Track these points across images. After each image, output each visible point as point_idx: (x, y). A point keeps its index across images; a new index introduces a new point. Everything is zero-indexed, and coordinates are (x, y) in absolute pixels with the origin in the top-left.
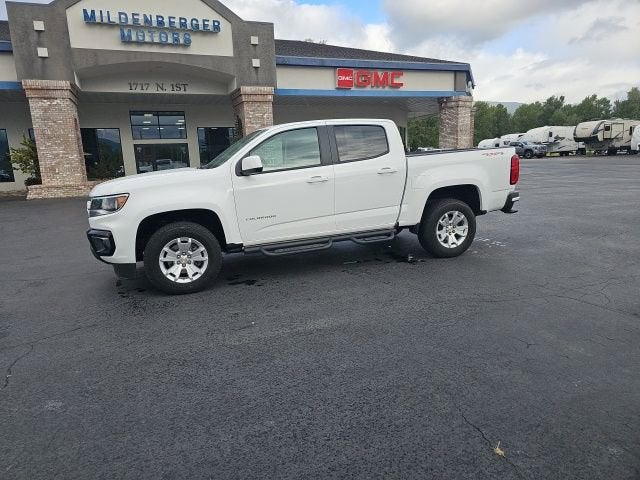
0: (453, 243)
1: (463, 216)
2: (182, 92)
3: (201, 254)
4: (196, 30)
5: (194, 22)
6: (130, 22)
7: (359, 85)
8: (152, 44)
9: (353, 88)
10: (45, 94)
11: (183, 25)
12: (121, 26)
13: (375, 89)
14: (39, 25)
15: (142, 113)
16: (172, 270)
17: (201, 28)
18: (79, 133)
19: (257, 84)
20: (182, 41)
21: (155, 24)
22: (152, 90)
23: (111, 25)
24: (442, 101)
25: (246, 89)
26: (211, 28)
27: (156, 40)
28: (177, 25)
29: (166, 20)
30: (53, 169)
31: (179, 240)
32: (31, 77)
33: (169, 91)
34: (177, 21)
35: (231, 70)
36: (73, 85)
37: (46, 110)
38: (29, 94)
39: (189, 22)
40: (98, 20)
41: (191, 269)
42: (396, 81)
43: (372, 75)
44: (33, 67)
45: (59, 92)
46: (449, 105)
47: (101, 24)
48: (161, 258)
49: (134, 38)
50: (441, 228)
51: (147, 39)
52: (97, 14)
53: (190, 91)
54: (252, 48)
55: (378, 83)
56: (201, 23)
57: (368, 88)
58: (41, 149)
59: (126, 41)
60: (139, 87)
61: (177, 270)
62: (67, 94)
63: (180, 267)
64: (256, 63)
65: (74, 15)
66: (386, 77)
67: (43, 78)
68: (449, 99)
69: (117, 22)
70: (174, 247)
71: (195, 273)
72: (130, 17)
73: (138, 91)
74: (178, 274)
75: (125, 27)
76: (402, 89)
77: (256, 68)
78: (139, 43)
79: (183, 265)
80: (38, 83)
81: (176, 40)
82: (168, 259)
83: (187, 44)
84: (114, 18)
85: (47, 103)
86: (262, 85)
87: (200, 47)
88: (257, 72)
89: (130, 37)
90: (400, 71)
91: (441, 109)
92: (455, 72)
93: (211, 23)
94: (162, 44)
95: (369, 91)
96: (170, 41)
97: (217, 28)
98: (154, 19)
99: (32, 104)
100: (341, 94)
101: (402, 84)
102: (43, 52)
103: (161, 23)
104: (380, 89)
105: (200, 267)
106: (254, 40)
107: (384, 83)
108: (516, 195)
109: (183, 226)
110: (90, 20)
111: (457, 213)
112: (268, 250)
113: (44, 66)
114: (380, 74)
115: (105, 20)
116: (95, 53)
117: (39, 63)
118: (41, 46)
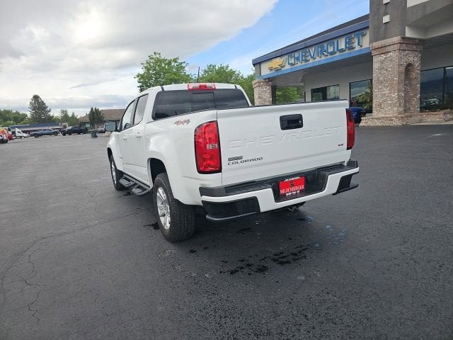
10: (383, 50)
18: (416, 75)
30: (380, 105)
32: (377, 40)
37: (382, 62)
38: (374, 53)
44: (381, 33)
45: (392, 47)
62: (397, 47)
67: (384, 38)
80: (379, 44)
85: (384, 56)
99: (375, 59)
102: (386, 19)
113: (386, 29)
116: (424, 5)
117: (383, 28)
118: (385, 14)
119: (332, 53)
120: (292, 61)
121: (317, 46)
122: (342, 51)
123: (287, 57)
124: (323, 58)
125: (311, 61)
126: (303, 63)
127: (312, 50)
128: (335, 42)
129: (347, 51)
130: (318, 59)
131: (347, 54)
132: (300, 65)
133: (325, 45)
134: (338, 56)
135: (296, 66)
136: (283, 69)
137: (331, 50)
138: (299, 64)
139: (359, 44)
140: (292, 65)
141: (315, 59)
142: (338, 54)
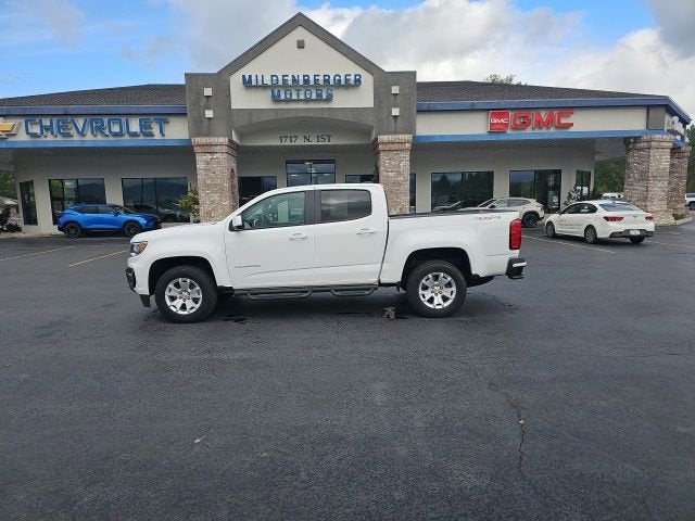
0: (438, 303)
1: (449, 279)
2: (326, 143)
3: (197, 292)
4: (338, 85)
5: (337, 78)
6: (280, 83)
7: (516, 128)
8: (298, 101)
9: (509, 131)
10: (209, 149)
11: (326, 81)
12: (273, 87)
13: (536, 131)
14: (208, 92)
15: (302, 162)
16: (175, 303)
17: (343, 83)
18: (236, 182)
19: (395, 133)
20: (324, 97)
21: (301, 83)
22: (300, 142)
23: (265, 87)
24: (629, 142)
25: (383, 138)
26: (352, 82)
27: (302, 97)
28: (321, 82)
29: (312, 78)
30: (209, 213)
31: (180, 280)
32: (199, 135)
33: (314, 143)
34: (321, 78)
35: (370, 121)
36: (231, 141)
37: (208, 163)
38: (196, 149)
39: (332, 78)
40: (254, 83)
41: (189, 304)
42: (563, 121)
43: (532, 116)
44: (201, 127)
45: (219, 148)
46: (638, 145)
47: (257, 87)
48: (167, 293)
49: (283, 97)
50: (425, 288)
51: (295, 97)
52: (254, 78)
53: (334, 141)
54: (393, 98)
55: (539, 124)
56: (343, 78)
57: (529, 130)
58: (202, 196)
59: (276, 99)
60: (288, 139)
61: (178, 303)
62: (225, 149)
63: (181, 301)
64: (395, 112)
65: (236, 81)
66: (551, 117)
67: (208, 135)
68: (637, 139)
69: (270, 84)
70: (177, 285)
71: (192, 307)
72: (280, 78)
73: (288, 143)
74: (179, 306)
75: (276, 88)
76: (572, 129)
77: (395, 117)
78: (287, 101)
79: (183, 300)
80: (203, 140)
81: (319, 95)
82: (172, 294)
83: (329, 99)
84: (267, 81)
85: (209, 156)
86: (401, 133)
87: (342, 101)
88: (395, 122)
89: (279, 96)
90: (570, 109)
91: (628, 150)
92: (648, 107)
93: (352, 78)
94: (307, 101)
95: (530, 133)
96: (314, 97)
97: (358, 82)
98: (301, 78)
99: (198, 157)
100: (494, 138)
101: (572, 124)
102: (209, 114)
103: (306, 81)
104: (544, 130)
105: (196, 303)
106: (395, 90)
107: (548, 124)
108: (522, 260)
109: (183, 269)
110: (247, 83)
111: (442, 275)
112: (252, 294)
113: (209, 125)
114: (544, 115)
115: (260, 83)
116: (250, 112)
117: (206, 123)
118: (208, 108)
119: (115, 135)
120: (36, 129)
121: (89, 118)
122: (135, 135)
123: (23, 121)
124: (100, 137)
125: (76, 137)
126: (59, 138)
127: (80, 122)
128: (123, 119)
129: (142, 137)
130: (89, 137)
131: (142, 141)
132: (51, 140)
133: (106, 120)
134: (126, 141)
135: (43, 139)
136: (11, 139)
137: (116, 129)
138: (50, 138)
139: (161, 132)
140: (34, 135)
141: (84, 136)
142: (126, 137)
